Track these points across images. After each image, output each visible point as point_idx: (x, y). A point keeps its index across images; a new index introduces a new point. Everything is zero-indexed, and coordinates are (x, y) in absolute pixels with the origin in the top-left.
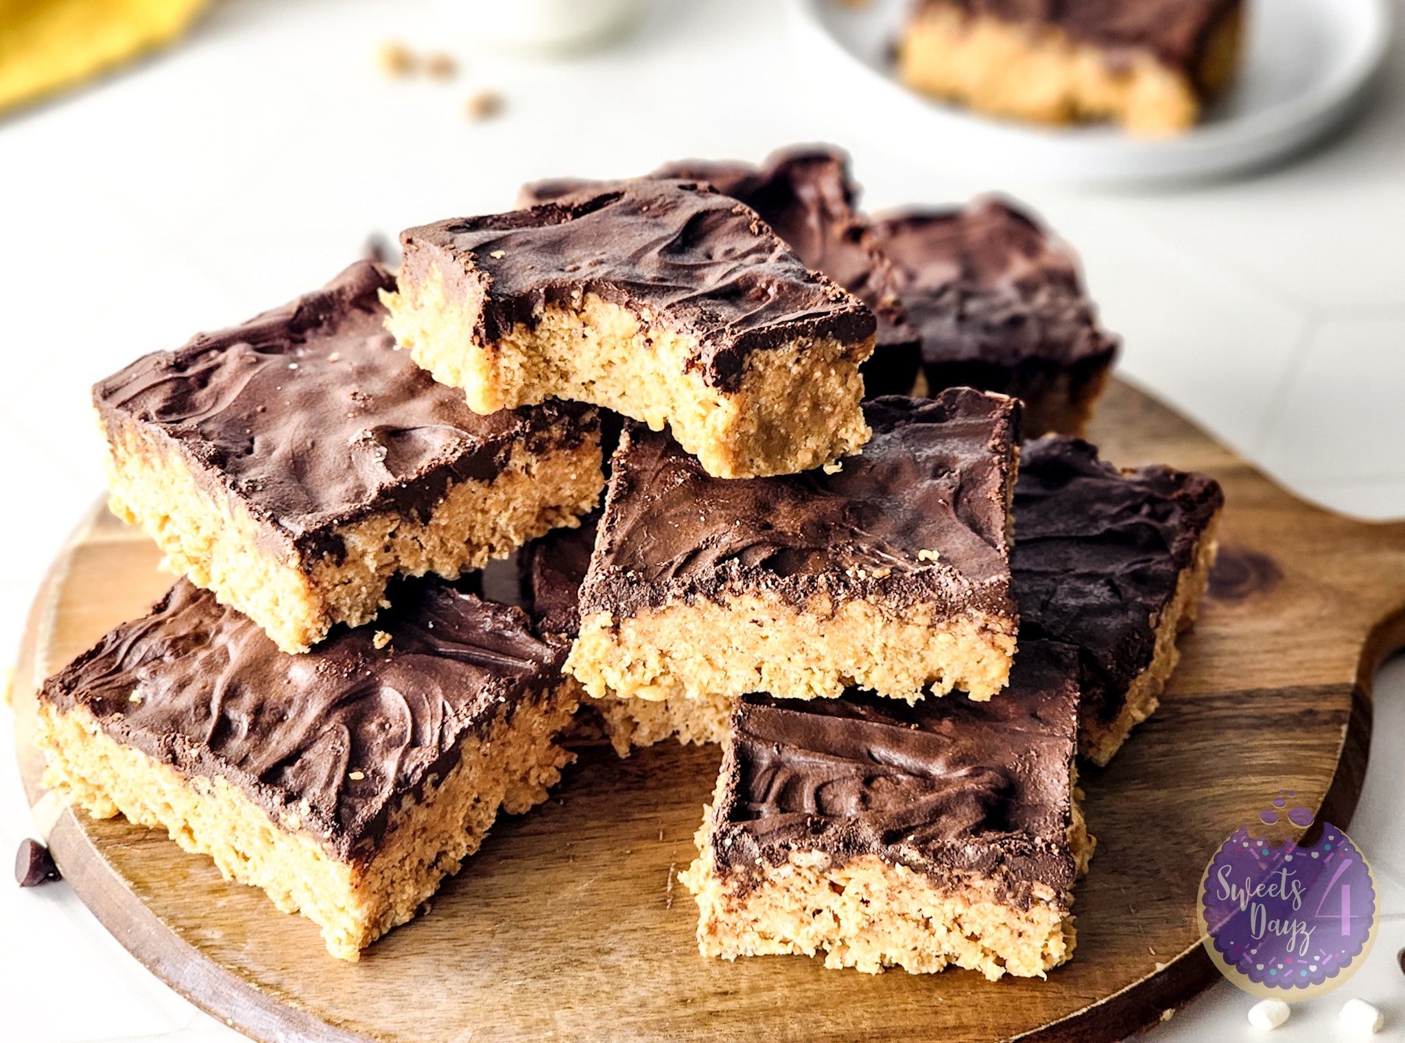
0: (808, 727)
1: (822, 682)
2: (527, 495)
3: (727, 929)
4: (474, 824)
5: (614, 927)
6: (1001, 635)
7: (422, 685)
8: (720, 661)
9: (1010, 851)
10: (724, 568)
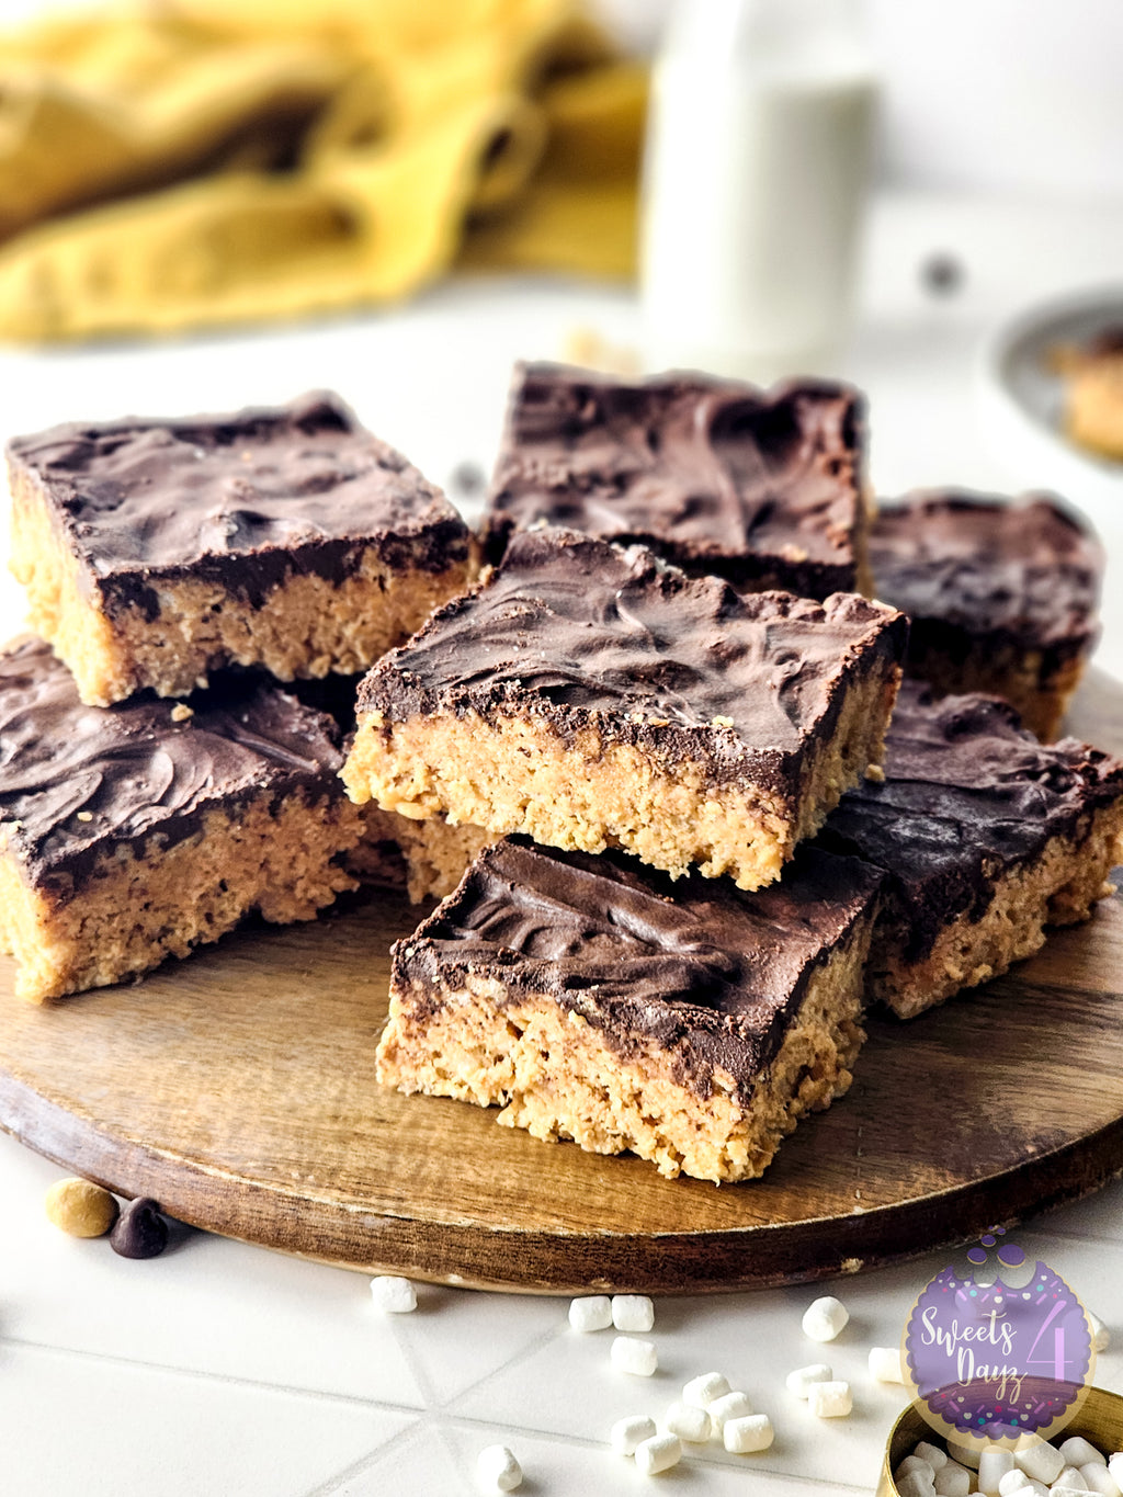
0: (558, 875)
1: (585, 834)
2: (379, 611)
3: (407, 1057)
4: (216, 912)
5: (310, 1038)
6: (772, 816)
7: (196, 758)
8: (485, 789)
9: (691, 1021)
10: (502, 687)
